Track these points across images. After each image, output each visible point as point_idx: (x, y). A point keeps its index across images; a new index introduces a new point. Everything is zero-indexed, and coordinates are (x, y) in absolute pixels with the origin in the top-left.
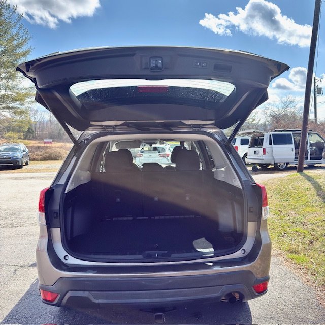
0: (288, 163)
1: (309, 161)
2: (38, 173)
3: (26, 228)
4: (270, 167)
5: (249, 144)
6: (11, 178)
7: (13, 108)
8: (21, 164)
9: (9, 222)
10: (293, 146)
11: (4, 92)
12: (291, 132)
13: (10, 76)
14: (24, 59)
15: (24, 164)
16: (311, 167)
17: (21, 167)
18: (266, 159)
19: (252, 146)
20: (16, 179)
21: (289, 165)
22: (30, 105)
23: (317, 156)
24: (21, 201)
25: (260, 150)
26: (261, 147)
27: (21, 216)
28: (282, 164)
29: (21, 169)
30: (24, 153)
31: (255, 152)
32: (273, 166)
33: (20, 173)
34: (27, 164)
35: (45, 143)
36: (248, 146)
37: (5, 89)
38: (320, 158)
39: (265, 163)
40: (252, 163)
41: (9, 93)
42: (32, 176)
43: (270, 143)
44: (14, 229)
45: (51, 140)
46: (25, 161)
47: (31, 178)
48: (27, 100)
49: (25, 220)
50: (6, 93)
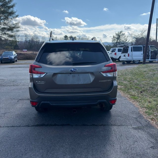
0: (140, 61)
1: (150, 60)
2: (22, 65)
3: (20, 87)
4: (131, 62)
5: (122, 51)
6: (10, 67)
7: (8, 34)
8: (13, 61)
9: (12, 84)
10: (142, 52)
11: (3, 26)
12: (142, 46)
13: (5, 18)
14: (12, 9)
15: (15, 61)
16: (151, 62)
17: (14, 62)
18: (129, 58)
19: (123, 52)
20: (12, 68)
21: (140, 62)
22: (16, 33)
23: (154, 57)
24: (16, 76)
25: (127, 54)
26: (127, 53)
27: (17, 82)
28: (137, 61)
29: (14, 63)
30: (15, 56)
31: (124, 55)
32: (132, 62)
33: (14, 65)
34: (16, 61)
35: (24, 51)
36: (121, 52)
37: (4, 25)
38: (155, 58)
39: (129, 60)
40: (123, 61)
41: (6, 27)
42: (19, 66)
43: (132, 51)
44: (15, 87)
45: (27, 50)
46: (15, 60)
47: (19, 67)
48: (14, 30)
49: (19, 84)
50: (4, 26)
